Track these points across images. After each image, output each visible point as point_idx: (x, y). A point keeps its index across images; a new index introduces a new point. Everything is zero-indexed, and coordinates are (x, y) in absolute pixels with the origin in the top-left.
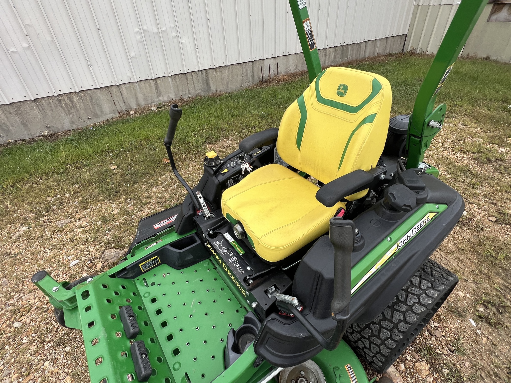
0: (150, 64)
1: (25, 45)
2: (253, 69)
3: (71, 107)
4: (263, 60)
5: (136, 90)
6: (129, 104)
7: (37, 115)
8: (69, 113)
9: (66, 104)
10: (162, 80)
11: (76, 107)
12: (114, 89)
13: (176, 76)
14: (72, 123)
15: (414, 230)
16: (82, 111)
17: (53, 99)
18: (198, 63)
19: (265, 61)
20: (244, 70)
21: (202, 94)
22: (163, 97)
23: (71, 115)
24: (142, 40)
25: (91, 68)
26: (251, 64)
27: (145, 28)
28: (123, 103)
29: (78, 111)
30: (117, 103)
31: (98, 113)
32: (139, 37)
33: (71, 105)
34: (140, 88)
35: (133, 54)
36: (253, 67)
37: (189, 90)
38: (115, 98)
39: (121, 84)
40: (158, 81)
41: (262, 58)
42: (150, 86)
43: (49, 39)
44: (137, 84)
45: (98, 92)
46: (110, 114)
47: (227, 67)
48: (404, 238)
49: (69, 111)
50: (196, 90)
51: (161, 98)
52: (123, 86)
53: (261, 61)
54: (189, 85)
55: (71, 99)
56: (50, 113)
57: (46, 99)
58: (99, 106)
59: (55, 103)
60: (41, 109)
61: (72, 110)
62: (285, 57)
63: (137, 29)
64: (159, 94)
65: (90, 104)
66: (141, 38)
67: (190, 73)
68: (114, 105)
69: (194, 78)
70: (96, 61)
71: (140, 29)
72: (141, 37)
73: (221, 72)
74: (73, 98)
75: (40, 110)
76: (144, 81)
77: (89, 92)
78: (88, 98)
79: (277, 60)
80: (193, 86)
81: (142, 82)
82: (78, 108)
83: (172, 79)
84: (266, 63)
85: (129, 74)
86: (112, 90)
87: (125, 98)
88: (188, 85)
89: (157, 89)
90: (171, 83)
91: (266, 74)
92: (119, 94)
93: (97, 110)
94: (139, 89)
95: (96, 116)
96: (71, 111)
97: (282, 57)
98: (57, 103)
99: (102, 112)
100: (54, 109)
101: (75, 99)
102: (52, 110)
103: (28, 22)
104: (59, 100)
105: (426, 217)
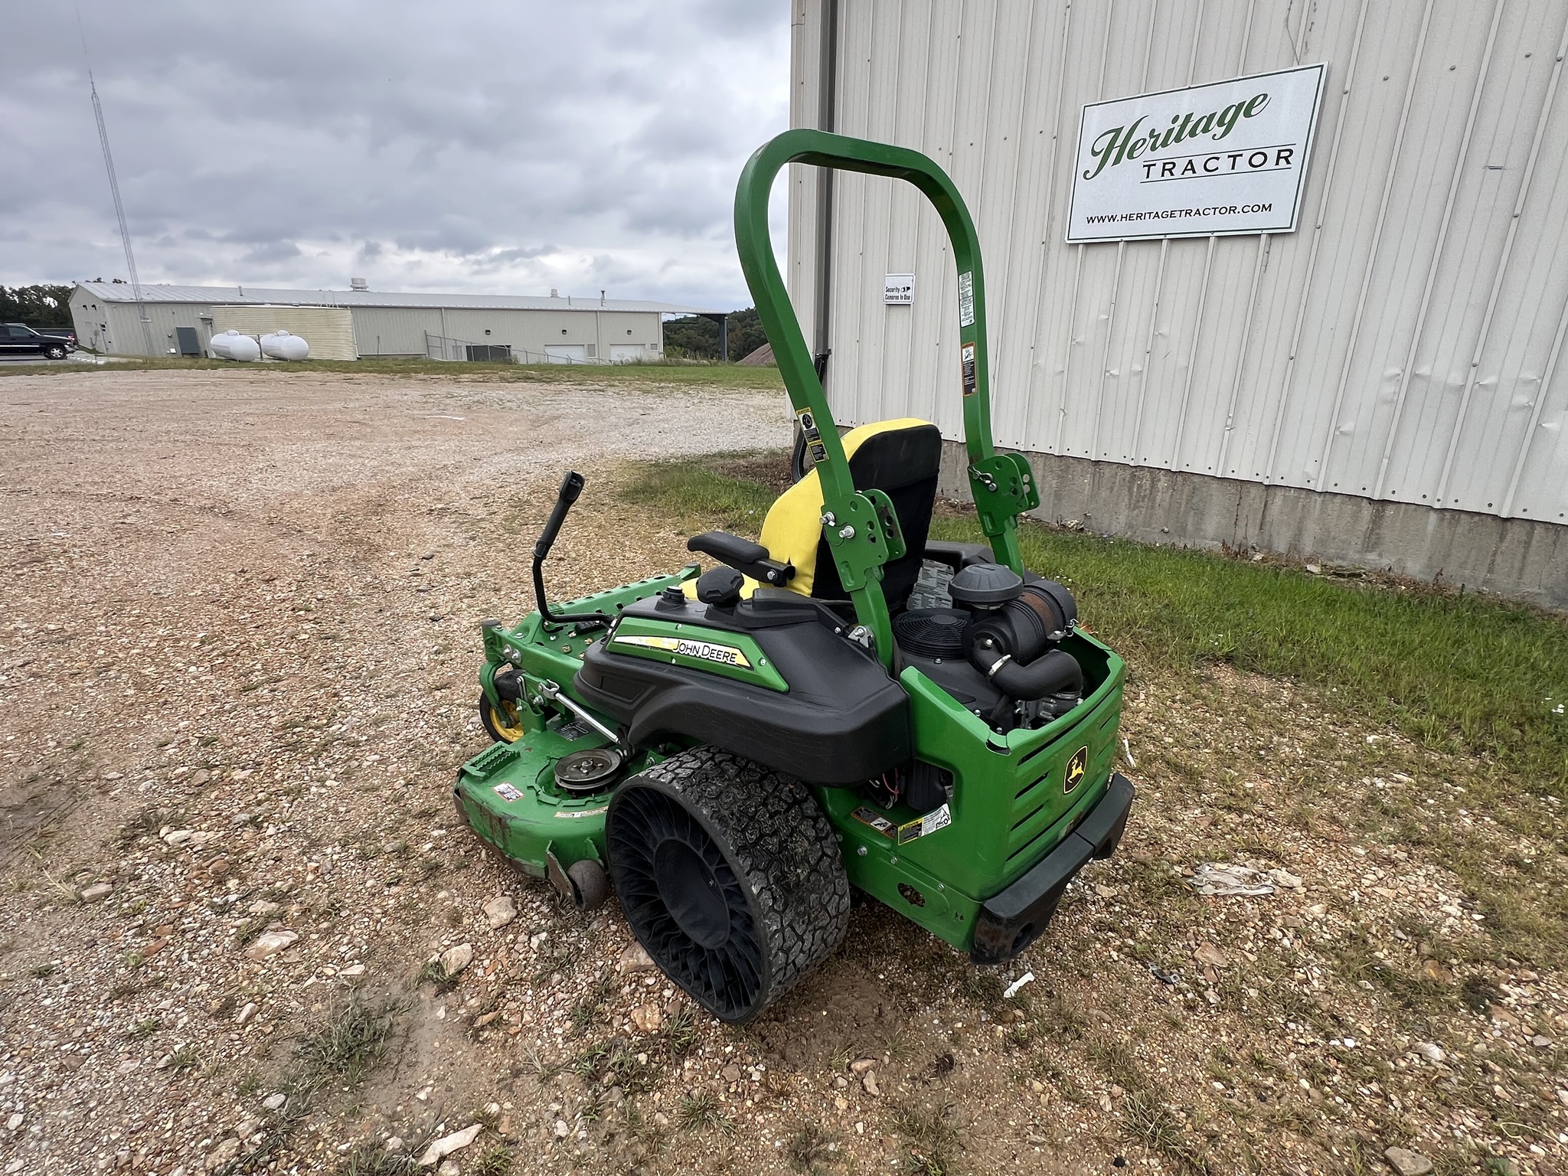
0: (1386, 461)
1: (1137, 368)
3: (1145, 496)
5: (1309, 511)
6: (1270, 536)
7: (1084, 490)
8: (1133, 506)
9: (1140, 486)
10: (1405, 512)
11: (1154, 500)
12: (1254, 492)
13: (1463, 516)
14: (1130, 526)
15: (706, 649)
16: (1160, 512)
17: (1124, 471)
21: (1546, 603)
22: (1380, 555)
23: (1137, 511)
24: (1395, 399)
25: (1227, 433)
27: (1424, 370)
28: (1258, 530)
29: (1153, 507)
30: (1242, 523)
31: (1190, 527)
32: (1389, 389)
33: (1148, 491)
34: (1322, 512)
35: (1347, 427)
37: (1490, 571)
38: (1245, 512)
39: (1276, 486)
40: (1390, 511)
42: (1356, 516)
43: (1182, 362)
44: (1320, 499)
45: (1215, 485)
46: (1212, 540)
48: (690, 644)
49: (1138, 501)
50: (1526, 579)
51: (1372, 557)
52: (1280, 493)
54: (1499, 559)
55: (1154, 482)
56: (1104, 494)
58: (1201, 514)
59: (1124, 479)
60: (1096, 481)
61: (1143, 501)
63: (1395, 370)
64: (1372, 541)
65: (1184, 502)
66: (1394, 393)
67: (1527, 525)
68: (1233, 526)
69: (1534, 542)
70: (1249, 421)
71: (1404, 371)
72: (1397, 390)
74: (1159, 480)
75: (1094, 482)
76: (1344, 497)
77: (1196, 479)
78: (1187, 490)
80: (1517, 565)
81: (1339, 497)
82: (1158, 501)
83: (1442, 520)
85: (1311, 469)
86: (1248, 492)
87: (1268, 519)
88: (1494, 554)
89: (1372, 530)
90: (1430, 528)
92: (1259, 506)
93: (1190, 520)
94: (1317, 512)
95: (1182, 531)
96: (1141, 504)
98: (1127, 479)
99: (1198, 529)
100: (1116, 489)
101: (1163, 483)
102: (1112, 489)
103: (1164, 330)
104: (1133, 476)
105: (731, 650)
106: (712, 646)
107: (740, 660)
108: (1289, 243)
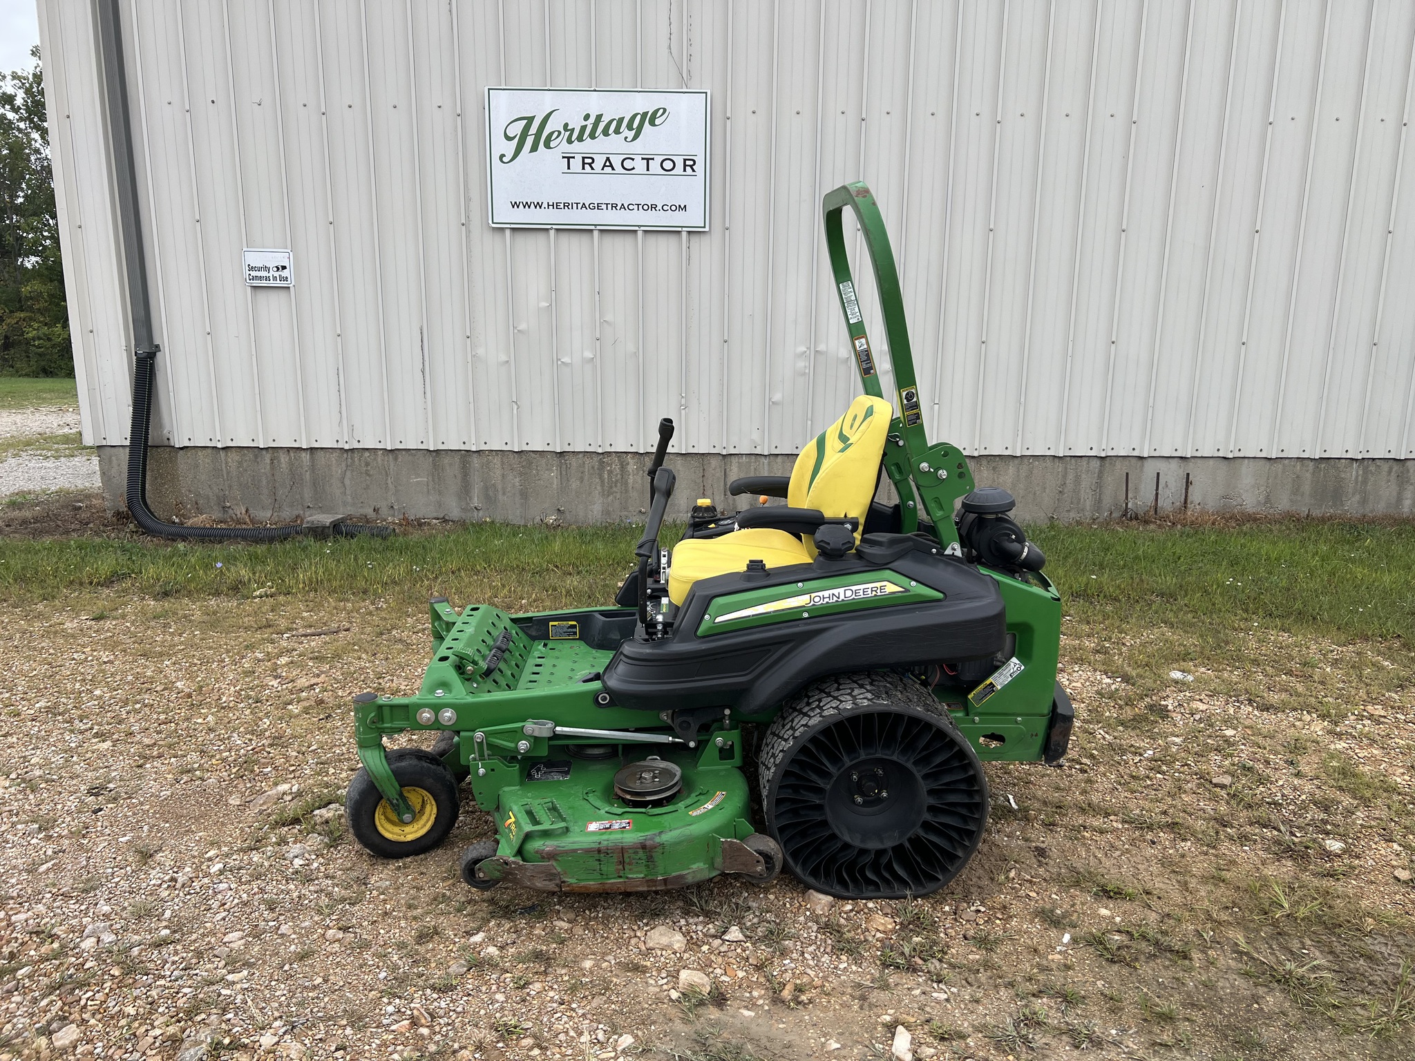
0: (809, 422)
1: (588, 355)
2: (1100, 477)
3: (617, 481)
4: (1141, 458)
5: (759, 472)
7: (552, 484)
8: (607, 493)
9: (610, 472)
11: (626, 483)
12: (714, 462)
14: (607, 512)
16: (634, 494)
17: (592, 459)
19: (1148, 463)
20: (1071, 476)
23: (611, 498)
24: (807, 371)
25: (683, 412)
26: (1096, 463)
27: (822, 347)
28: (723, 496)
29: (627, 491)
32: (801, 364)
33: (619, 476)
35: (777, 397)
36: (1101, 473)
38: (710, 482)
39: (731, 454)
41: (1136, 453)
43: (631, 347)
44: (766, 461)
45: (680, 461)
47: (1016, 461)
48: (826, 593)
49: (611, 487)
52: (734, 460)
53: (1134, 461)
55: (623, 467)
56: (574, 484)
57: (581, 455)
59: (593, 467)
60: (564, 473)
61: (616, 486)
62: (1226, 462)
63: (802, 349)
66: (805, 367)
68: (701, 495)
70: (698, 399)
71: (809, 348)
72: (807, 364)
73: (994, 469)
74: (628, 464)
75: (561, 474)
76: (784, 457)
79: (1190, 467)
81: (779, 457)
82: (630, 486)
84: (1150, 469)
85: (756, 436)
86: (709, 463)
91: (1142, 498)
92: (720, 474)
94: (766, 473)
96: (614, 489)
97: (1211, 462)
98: (596, 467)
100: (586, 478)
101: (632, 466)
102: (582, 479)
103: (609, 317)
104: (601, 462)
105: (878, 585)
106: (854, 588)
107: (891, 588)
108: (705, 240)
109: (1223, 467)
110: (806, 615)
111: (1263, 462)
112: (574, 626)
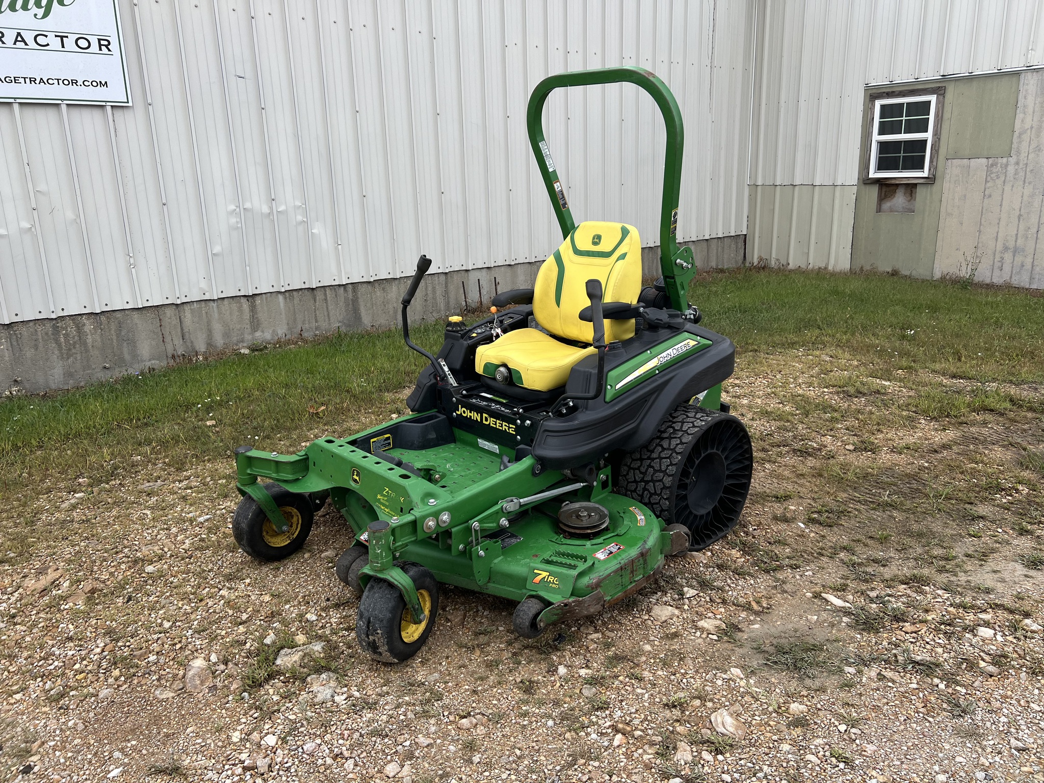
0: (248, 269)
1: (25, 225)
2: (446, 287)
3: (75, 343)
4: (467, 271)
5: (211, 315)
6: (192, 342)
7: (3, 356)
8: (66, 354)
9: (66, 336)
10: (266, 298)
11: (85, 344)
12: (169, 312)
13: (294, 293)
14: (69, 375)
15: (675, 351)
16: (95, 353)
17: (44, 326)
18: (340, 271)
19: (471, 274)
20: (430, 288)
21: (343, 329)
22: (263, 332)
23: (71, 359)
24: (239, 225)
25: (133, 270)
26: (443, 278)
27: (248, 205)
28: (181, 340)
29: (87, 351)
30: (168, 339)
31: (127, 357)
32: (233, 220)
33: (76, 338)
34: (220, 313)
35: (217, 249)
36: (446, 283)
37: (316, 321)
38: (168, 329)
39: (183, 303)
40: (258, 301)
41: (464, 268)
42: (240, 309)
43: (70, 215)
44: (215, 305)
45: (136, 315)
46: (150, 360)
47: (397, 282)
48: (664, 354)
49: (70, 350)
50: (332, 321)
51: (258, 334)
52: (187, 308)
53: (463, 273)
54: (317, 312)
55: (79, 328)
56: (29, 353)
57: (31, 324)
58: (132, 343)
59: (47, 334)
60: (15, 343)
61: (74, 348)
62: (510, 268)
63: (232, 207)
64: (255, 324)
65: (114, 337)
66: (237, 222)
67: (322, 289)
68: (162, 343)
69: (328, 298)
70: (145, 258)
71: (238, 206)
72: (238, 220)
73: (383, 289)
74: (84, 325)
75: (12, 345)
76: (229, 299)
77: (118, 315)
78: (113, 327)
79: (494, 273)
80: (326, 314)
81: (226, 300)
82: (90, 344)
83: (285, 298)
84: (473, 277)
85: (203, 285)
86: (165, 313)
87: (186, 330)
88: (315, 312)
89: (253, 316)
90: (282, 305)
91: (473, 297)
92: (175, 321)
93: (125, 350)
94: (216, 315)
95: (121, 362)
96: (74, 351)
97: (503, 268)
98: (50, 333)
99: (135, 356)
100: (41, 345)
101: (89, 326)
102: (36, 347)
103: (42, 187)
104: (55, 328)
105: (686, 342)
106: (676, 347)
107: (692, 343)
108: (128, 114)
109: (508, 269)
110: (657, 372)
111: (527, 265)
112: (388, 438)
